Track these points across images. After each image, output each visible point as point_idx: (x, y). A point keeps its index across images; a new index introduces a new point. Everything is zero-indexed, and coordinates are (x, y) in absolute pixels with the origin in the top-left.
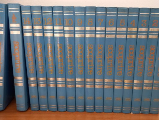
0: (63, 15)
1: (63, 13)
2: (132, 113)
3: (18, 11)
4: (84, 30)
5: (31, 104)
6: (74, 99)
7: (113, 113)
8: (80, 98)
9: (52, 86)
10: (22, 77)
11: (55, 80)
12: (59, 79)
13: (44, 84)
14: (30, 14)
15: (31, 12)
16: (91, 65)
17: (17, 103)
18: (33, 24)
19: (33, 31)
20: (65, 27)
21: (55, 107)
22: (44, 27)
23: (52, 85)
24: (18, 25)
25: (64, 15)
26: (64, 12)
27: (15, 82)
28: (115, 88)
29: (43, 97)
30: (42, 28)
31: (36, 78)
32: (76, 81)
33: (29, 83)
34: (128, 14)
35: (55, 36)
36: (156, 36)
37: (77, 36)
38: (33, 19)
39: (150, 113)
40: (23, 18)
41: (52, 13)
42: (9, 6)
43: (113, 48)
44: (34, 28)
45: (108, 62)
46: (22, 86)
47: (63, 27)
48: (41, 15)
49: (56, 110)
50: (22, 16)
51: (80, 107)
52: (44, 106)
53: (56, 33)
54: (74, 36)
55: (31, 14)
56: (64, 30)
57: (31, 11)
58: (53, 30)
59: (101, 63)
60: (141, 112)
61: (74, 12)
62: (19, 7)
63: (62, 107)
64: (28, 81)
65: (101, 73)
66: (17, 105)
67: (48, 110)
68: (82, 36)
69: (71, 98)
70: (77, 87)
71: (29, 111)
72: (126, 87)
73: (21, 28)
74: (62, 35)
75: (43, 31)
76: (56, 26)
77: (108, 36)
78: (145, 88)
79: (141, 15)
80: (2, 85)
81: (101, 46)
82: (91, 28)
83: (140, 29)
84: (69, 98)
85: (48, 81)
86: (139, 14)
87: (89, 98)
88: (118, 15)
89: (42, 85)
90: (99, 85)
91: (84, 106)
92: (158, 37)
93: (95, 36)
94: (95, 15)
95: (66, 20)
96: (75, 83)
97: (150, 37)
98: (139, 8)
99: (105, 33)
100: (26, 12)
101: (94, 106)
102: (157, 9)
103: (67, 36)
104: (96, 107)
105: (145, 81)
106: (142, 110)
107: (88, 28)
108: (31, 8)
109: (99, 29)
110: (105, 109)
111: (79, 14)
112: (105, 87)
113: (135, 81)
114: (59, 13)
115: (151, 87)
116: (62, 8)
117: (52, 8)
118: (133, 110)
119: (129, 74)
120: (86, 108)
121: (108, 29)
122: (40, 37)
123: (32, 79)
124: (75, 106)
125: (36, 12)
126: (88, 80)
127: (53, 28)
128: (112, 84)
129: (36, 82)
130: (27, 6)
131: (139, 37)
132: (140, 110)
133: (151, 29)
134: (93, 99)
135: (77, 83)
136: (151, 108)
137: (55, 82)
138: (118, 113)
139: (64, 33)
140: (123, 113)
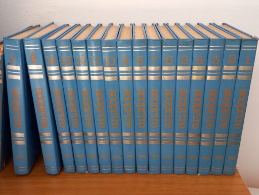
0: (101, 52)
1: (101, 49)
2: (199, 174)
3: (39, 48)
4: (131, 70)
5: (64, 165)
6: (121, 158)
7: (173, 175)
8: (129, 156)
10: (50, 133)
11: (94, 135)
12: (101, 134)
13: (80, 141)
14: (55, 50)
15: (57, 48)
16: (142, 115)
17: (46, 164)
18: (61, 64)
19: (61, 73)
20: (105, 68)
21: (96, 168)
22: (77, 67)
23: (91, 142)
24: (40, 67)
25: (103, 51)
26: (103, 48)
27: (41, 139)
28: (176, 144)
29: (80, 155)
30: (73, 70)
31: (68, 133)
32: (123, 135)
33: (60, 139)
34: (193, 48)
35: (91, 79)
36: (233, 76)
37: (122, 78)
38: (60, 57)
39: (223, 174)
40: (46, 57)
41: (87, 49)
42: (25, 42)
43: (172, 93)
44: (63, 70)
45: (166, 112)
46: (51, 144)
47: (102, 67)
48: (71, 52)
49: (98, 172)
50: (45, 53)
51: (129, 168)
52: (81, 168)
53: (93, 75)
54: (119, 78)
55: (57, 50)
56: (103, 71)
57: (56, 46)
58: (89, 71)
59: (156, 113)
60: (211, 174)
61: (117, 47)
62: (39, 42)
63: (106, 169)
64: (59, 136)
65: (156, 126)
66: (46, 167)
67: (87, 172)
68: (128, 78)
69: (117, 157)
70: (124, 143)
71: (62, 173)
72: (191, 142)
73: (44, 70)
74: (101, 78)
75: (75, 73)
76: (93, 66)
77: (165, 78)
78: (216, 143)
79: (212, 48)
80: (24, 144)
81: (156, 91)
82: (141, 69)
83: (210, 68)
84: (114, 157)
85: (85, 136)
86: (209, 48)
87: (141, 157)
88: (179, 50)
89: (77, 141)
90: (154, 140)
91: (134, 167)
92: (236, 77)
93: (147, 78)
94: (145, 50)
95: (106, 58)
96: (122, 138)
97: (224, 77)
98: (209, 40)
99: (161, 73)
100: (49, 49)
101: (148, 166)
102: (235, 40)
103: (108, 79)
104: (151, 167)
105: (217, 135)
106: (212, 170)
107: (137, 68)
108: (56, 43)
109: (152, 68)
110: (164, 170)
111: (123, 50)
112: (163, 143)
113: (203, 135)
114: (95, 49)
115: (225, 142)
116: (100, 42)
117: (86, 42)
118: (200, 171)
119: (195, 126)
120: (138, 169)
121: (165, 68)
122: (71, 81)
123: (64, 134)
124: (122, 167)
125: (64, 49)
126: (139, 134)
127: (89, 68)
128: (172, 139)
129: (69, 138)
130: (50, 40)
131: (208, 78)
132: (210, 171)
133: (225, 67)
134: (146, 158)
135: (124, 138)
136: (225, 168)
137: (94, 138)
138: (180, 175)
139: (104, 76)
140: (187, 174)
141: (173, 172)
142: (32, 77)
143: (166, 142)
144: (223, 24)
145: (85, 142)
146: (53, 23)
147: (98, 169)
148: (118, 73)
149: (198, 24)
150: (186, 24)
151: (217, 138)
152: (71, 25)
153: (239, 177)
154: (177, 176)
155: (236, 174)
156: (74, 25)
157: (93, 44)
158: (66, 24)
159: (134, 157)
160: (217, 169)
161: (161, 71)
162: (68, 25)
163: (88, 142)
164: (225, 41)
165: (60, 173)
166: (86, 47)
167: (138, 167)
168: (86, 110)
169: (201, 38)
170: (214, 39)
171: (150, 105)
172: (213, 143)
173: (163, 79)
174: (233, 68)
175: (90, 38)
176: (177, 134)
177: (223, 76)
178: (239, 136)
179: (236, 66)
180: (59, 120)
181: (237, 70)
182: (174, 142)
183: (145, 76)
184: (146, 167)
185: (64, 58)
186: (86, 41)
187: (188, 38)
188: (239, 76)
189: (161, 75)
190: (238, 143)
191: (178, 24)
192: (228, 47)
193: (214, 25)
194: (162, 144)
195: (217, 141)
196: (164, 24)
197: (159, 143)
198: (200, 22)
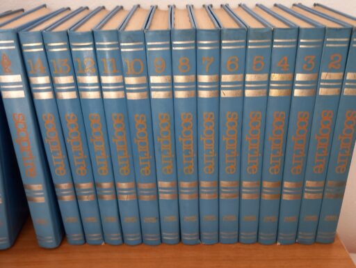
0: (120, 50)
1: (119, 45)
2: (278, 244)
3: (14, 47)
4: (170, 82)
5: (67, 232)
6: (156, 221)
7: (238, 245)
8: (169, 218)
9: (107, 199)
10: (41, 185)
11: (113, 187)
12: (123, 185)
13: (90, 196)
14: (42, 49)
15: (44, 46)
16: (189, 154)
17: (37, 233)
18: (53, 73)
19: (53, 87)
20: (126, 78)
21: (117, 237)
22: (79, 78)
23: (108, 197)
24: (18, 78)
25: (122, 50)
26: (122, 44)
27: (27, 195)
28: (243, 198)
29: (91, 219)
30: (73, 82)
31: (71, 185)
32: (159, 186)
33: (57, 194)
34: (272, 43)
35: (104, 97)
36: (336, 90)
37: (155, 95)
38: (51, 61)
39: (316, 241)
40: (27, 61)
41: (94, 46)
43: (236, 118)
44: (56, 82)
45: (227, 148)
46: (44, 202)
47: (121, 77)
48: (68, 53)
49: (121, 241)
50: (25, 55)
51: (169, 236)
52: (94, 237)
53: (108, 90)
54: (149, 95)
55: (45, 50)
56: (123, 83)
57: (44, 43)
58: (100, 83)
59: (212, 150)
60: (297, 242)
61: (145, 43)
62: (15, 36)
64: (56, 190)
65: (211, 170)
66: (38, 238)
67: (103, 244)
69: (149, 220)
70: (160, 198)
71: (65, 245)
72: (266, 195)
73: (24, 83)
74: (120, 95)
75: (77, 87)
76: (106, 75)
77: (226, 94)
78: (306, 196)
79: (303, 44)
80: (1, 202)
81: (211, 116)
82: (186, 79)
83: (299, 77)
84: (146, 220)
85: (98, 189)
86: (298, 43)
88: (249, 47)
89: (86, 197)
90: (208, 193)
91: (177, 234)
92: (341, 91)
93: (197, 94)
94: (193, 47)
95: (127, 62)
96: (157, 191)
97: (322, 91)
98: (299, 29)
99: (220, 86)
100: (33, 47)
101: (200, 233)
102: (340, 29)
103: (133, 96)
104: (204, 234)
105: (309, 183)
106: (299, 237)
107: (180, 79)
108: (42, 37)
109: (204, 78)
110: (223, 237)
111: (156, 47)
112: (223, 196)
113: (286, 184)
114: (109, 46)
115: (321, 194)
116: (116, 35)
117: (93, 36)
118: (280, 238)
119: (273, 171)
120: (183, 238)
121: (226, 78)
122: (71, 100)
123: (64, 187)
124: (159, 234)
125: (57, 47)
126: (185, 184)
127: (100, 79)
128: (237, 190)
129: (72, 191)
130: (35, 33)
131: (297, 93)
132: (296, 237)
133: (324, 75)
134: (196, 220)
135: (160, 190)
136: (319, 233)
137: (113, 191)
138: (249, 244)
139: (126, 91)
140: (260, 244)
141: (238, 241)
142: (6, 95)
143: (227, 195)
144: (315, 5)
145: (97, 197)
146: (45, 6)
147: (120, 238)
148: (148, 87)
149: (275, 5)
150: (257, 5)
151: (308, 188)
152: (74, 8)
153: (341, 246)
154: (246, 246)
155: (336, 242)
156: (78, 8)
157: (105, 38)
158: (66, 7)
159: (176, 220)
160: (307, 235)
161: (219, 82)
162: (69, 9)
163: (102, 198)
164: (324, 32)
165: (61, 245)
166: (94, 43)
167: (183, 234)
168: (99, 147)
169: (285, 27)
170: (306, 29)
171: (202, 138)
172: (302, 195)
173: (222, 95)
174: (336, 76)
175: (101, 28)
176: (245, 184)
177: (320, 89)
178: (342, 184)
179: (342, 74)
180: (55, 163)
181: (343, 80)
182: (240, 196)
183: (193, 92)
184: (197, 233)
185: (58, 63)
186: (93, 33)
188: (345, 90)
189: (219, 89)
190: (339, 196)
191: (244, 5)
192: (330, 42)
193: (300, 6)
194: (221, 198)
195: (307, 192)
196: (222, 6)
197: (217, 198)
198: (278, 3)
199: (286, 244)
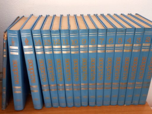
1: (69, 35)
2: (125, 105)
3: (30, 36)
4: (87, 47)
5: (45, 103)
6: (80, 98)
10: (37, 86)
11: (64, 85)
12: (68, 85)
13: (55, 89)
14: (41, 36)
16: (93, 73)
17: (34, 104)
18: (44, 45)
19: (44, 50)
20: (71, 46)
22: (54, 46)
23: (61, 90)
24: (31, 47)
25: (71, 36)
27: (31, 89)
28: (113, 89)
29: (55, 98)
30: (51, 48)
31: (48, 85)
32: (81, 85)
33: (42, 89)
35: (63, 53)
36: (148, 49)
38: (43, 40)
39: (139, 104)
40: (34, 40)
42: (21, 32)
43: (111, 60)
44: (45, 48)
45: (108, 71)
46: (37, 92)
47: (69, 46)
48: (50, 38)
50: (34, 39)
51: (85, 103)
52: (55, 105)
53: (64, 51)
54: (79, 52)
56: (70, 48)
57: (41, 34)
59: (102, 72)
61: (79, 34)
62: (30, 32)
63: (70, 104)
64: (42, 87)
65: (101, 79)
66: (34, 105)
67: (59, 107)
69: (77, 98)
70: (82, 89)
71: (44, 108)
72: (121, 88)
73: (33, 49)
74: (69, 52)
75: (53, 50)
76: (63, 45)
77: (108, 51)
78: (136, 87)
79: (136, 33)
80: (21, 93)
81: (102, 59)
82: (93, 46)
83: (135, 45)
85: (58, 86)
87: (92, 97)
88: (117, 35)
89: (53, 89)
91: (87, 103)
93: (97, 51)
96: (81, 87)
97: (143, 50)
98: (135, 29)
99: (106, 48)
101: (96, 102)
103: (73, 53)
104: (98, 102)
105: (137, 83)
106: (133, 102)
107: (91, 46)
108: (41, 32)
110: (105, 103)
112: (105, 88)
113: (129, 83)
114: (66, 35)
115: (141, 87)
116: (69, 31)
117: (60, 32)
118: (125, 103)
119: (124, 79)
120: (89, 104)
121: (108, 46)
122: (50, 54)
123: (45, 86)
124: (80, 103)
126: (91, 84)
127: (61, 47)
129: (48, 88)
131: (134, 51)
132: (132, 103)
133: (144, 44)
134: (95, 97)
136: (140, 101)
138: (114, 106)
139: (71, 51)
140: (118, 105)
141: (110, 105)
142: (25, 53)
143: (107, 88)
144: (136, 14)
145: (58, 89)
146: (32, 15)
147: (66, 105)
148: (79, 49)
149: (121, 14)
150: (114, 14)
153: (148, 105)
154: (113, 106)
155: (146, 104)
158: (40, 15)
159: (87, 97)
160: (136, 102)
162: (42, 16)
164: (144, 29)
166: (60, 34)
167: (90, 102)
168: (59, 71)
169: (130, 27)
170: (138, 28)
171: (98, 67)
173: (106, 52)
174: (148, 45)
176: (114, 83)
178: (149, 83)
180: (42, 77)
181: (150, 46)
185: (45, 41)
187: (122, 28)
188: (151, 49)
189: (105, 50)
190: (148, 87)
191: (110, 14)
192: (146, 33)
193: (131, 15)
196: (101, 14)
197: (103, 89)
199: (128, 105)
